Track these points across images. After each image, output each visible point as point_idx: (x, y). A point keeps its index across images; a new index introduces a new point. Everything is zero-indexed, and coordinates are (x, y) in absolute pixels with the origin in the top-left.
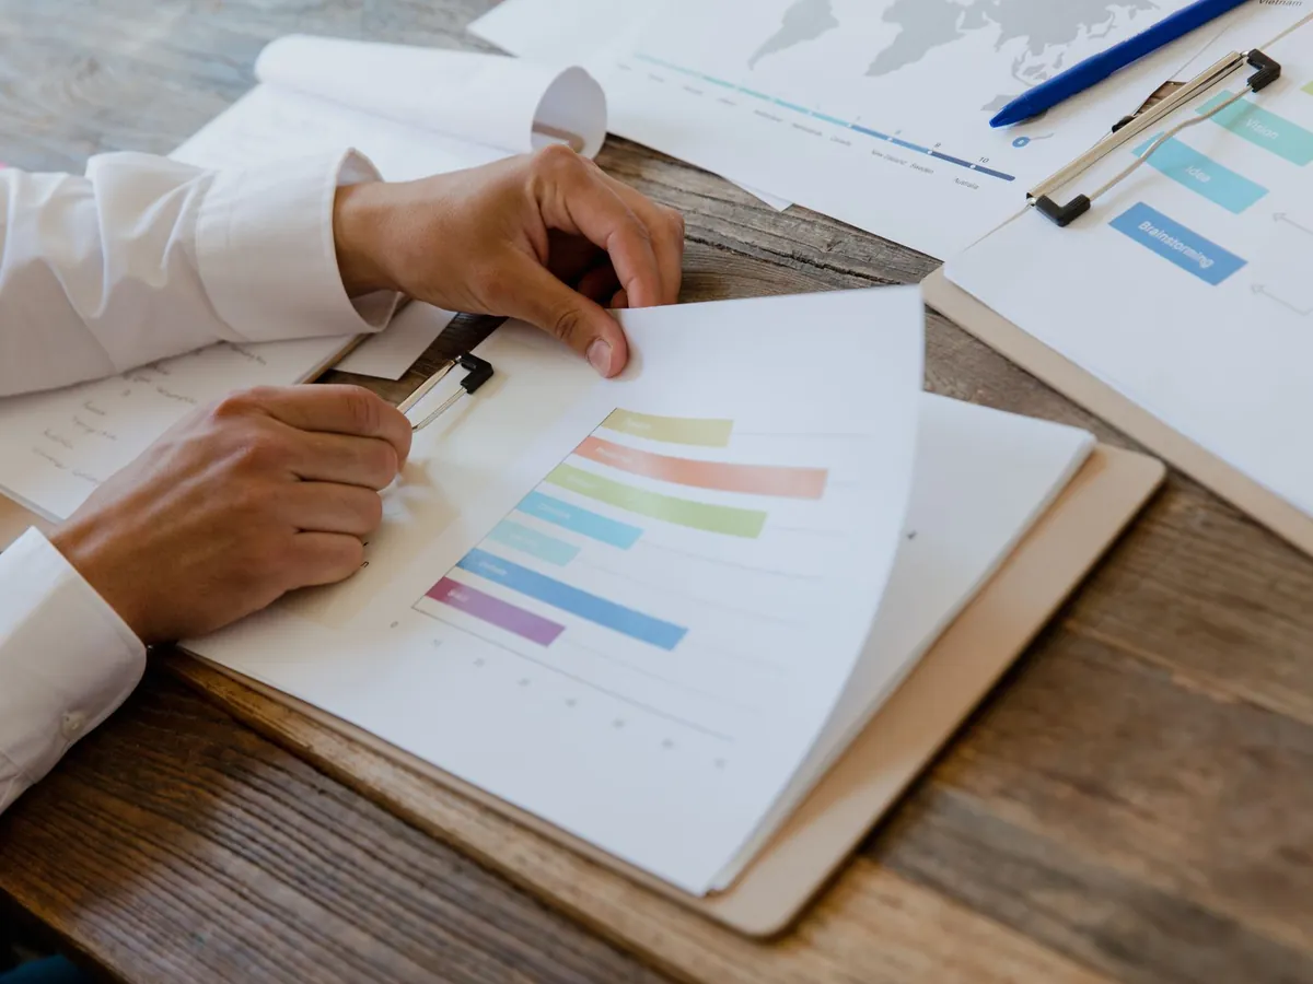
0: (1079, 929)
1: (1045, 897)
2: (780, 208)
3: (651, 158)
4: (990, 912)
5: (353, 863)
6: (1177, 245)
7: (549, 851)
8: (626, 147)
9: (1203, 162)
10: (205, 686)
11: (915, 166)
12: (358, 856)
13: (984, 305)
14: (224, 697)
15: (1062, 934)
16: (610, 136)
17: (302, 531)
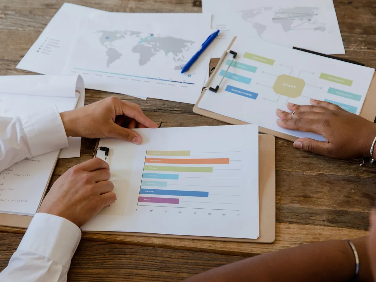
0: (324, 221)
1: (313, 218)
2: (145, 99)
3: (100, 93)
4: (306, 224)
5: (168, 261)
6: (243, 93)
7: (214, 243)
8: (91, 91)
9: (234, 75)
10: (97, 238)
11: (169, 85)
12: (168, 259)
13: (211, 112)
14: (105, 238)
15: (322, 223)
16: (86, 89)
17: (101, 194)
